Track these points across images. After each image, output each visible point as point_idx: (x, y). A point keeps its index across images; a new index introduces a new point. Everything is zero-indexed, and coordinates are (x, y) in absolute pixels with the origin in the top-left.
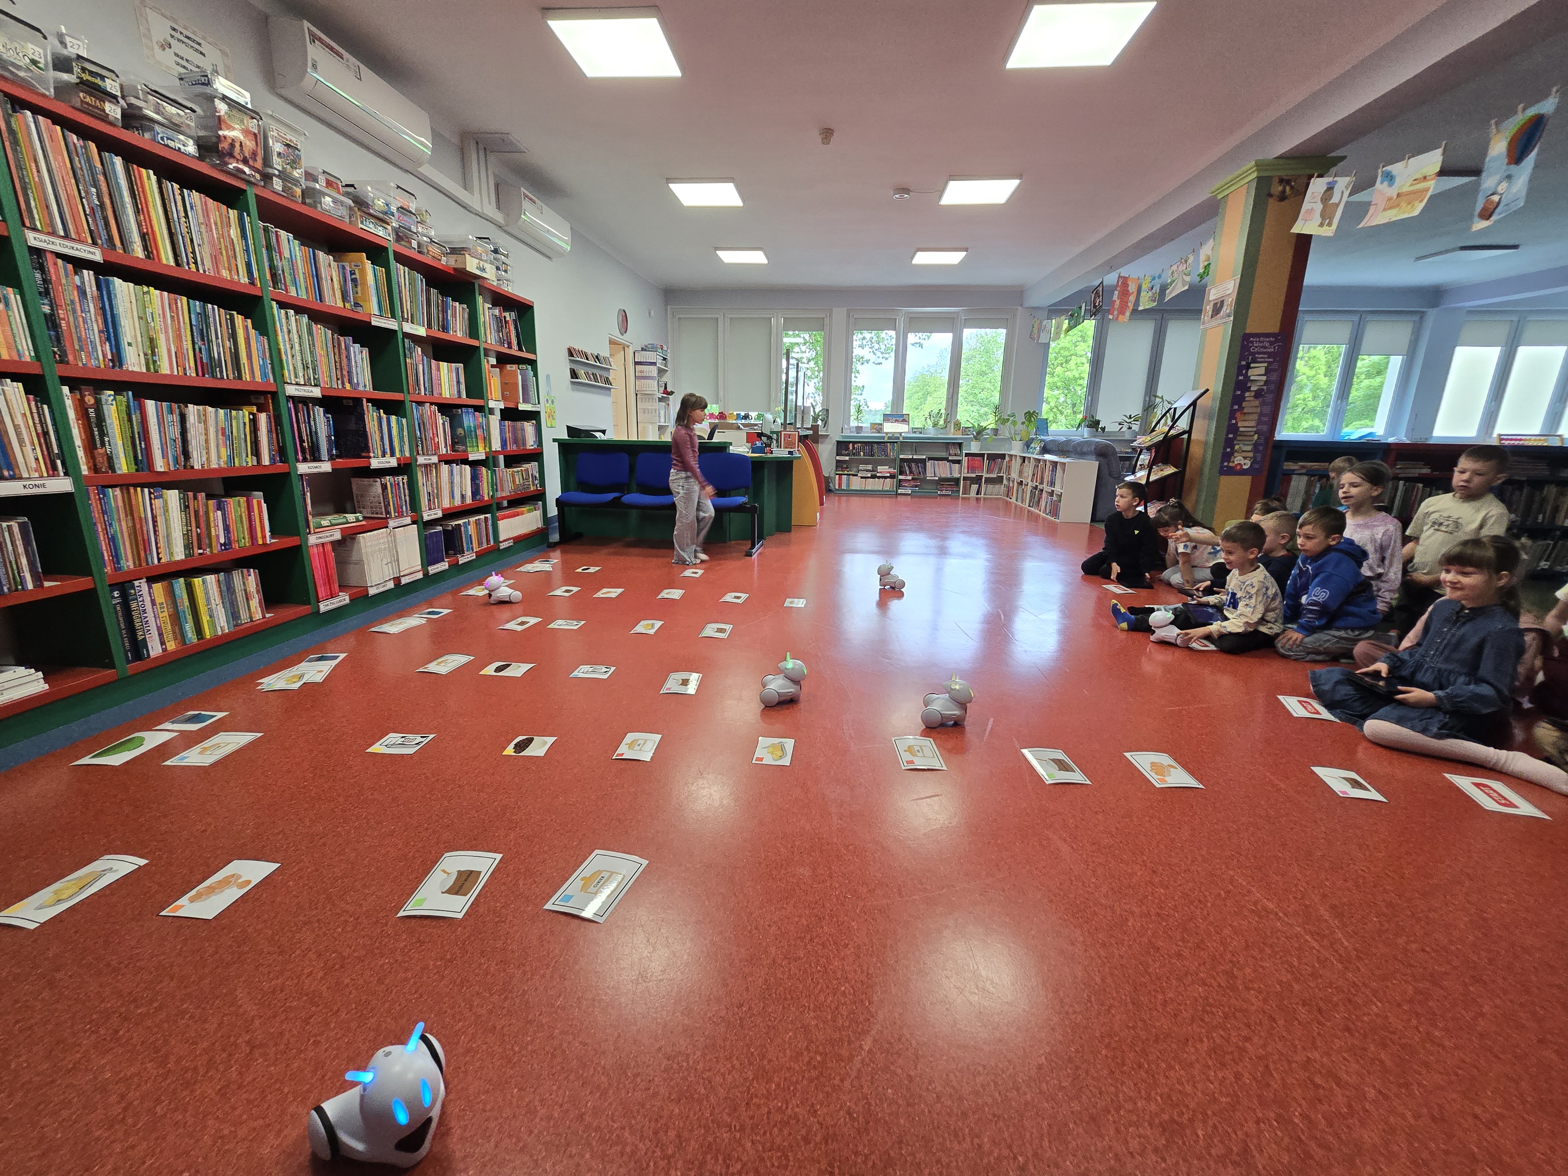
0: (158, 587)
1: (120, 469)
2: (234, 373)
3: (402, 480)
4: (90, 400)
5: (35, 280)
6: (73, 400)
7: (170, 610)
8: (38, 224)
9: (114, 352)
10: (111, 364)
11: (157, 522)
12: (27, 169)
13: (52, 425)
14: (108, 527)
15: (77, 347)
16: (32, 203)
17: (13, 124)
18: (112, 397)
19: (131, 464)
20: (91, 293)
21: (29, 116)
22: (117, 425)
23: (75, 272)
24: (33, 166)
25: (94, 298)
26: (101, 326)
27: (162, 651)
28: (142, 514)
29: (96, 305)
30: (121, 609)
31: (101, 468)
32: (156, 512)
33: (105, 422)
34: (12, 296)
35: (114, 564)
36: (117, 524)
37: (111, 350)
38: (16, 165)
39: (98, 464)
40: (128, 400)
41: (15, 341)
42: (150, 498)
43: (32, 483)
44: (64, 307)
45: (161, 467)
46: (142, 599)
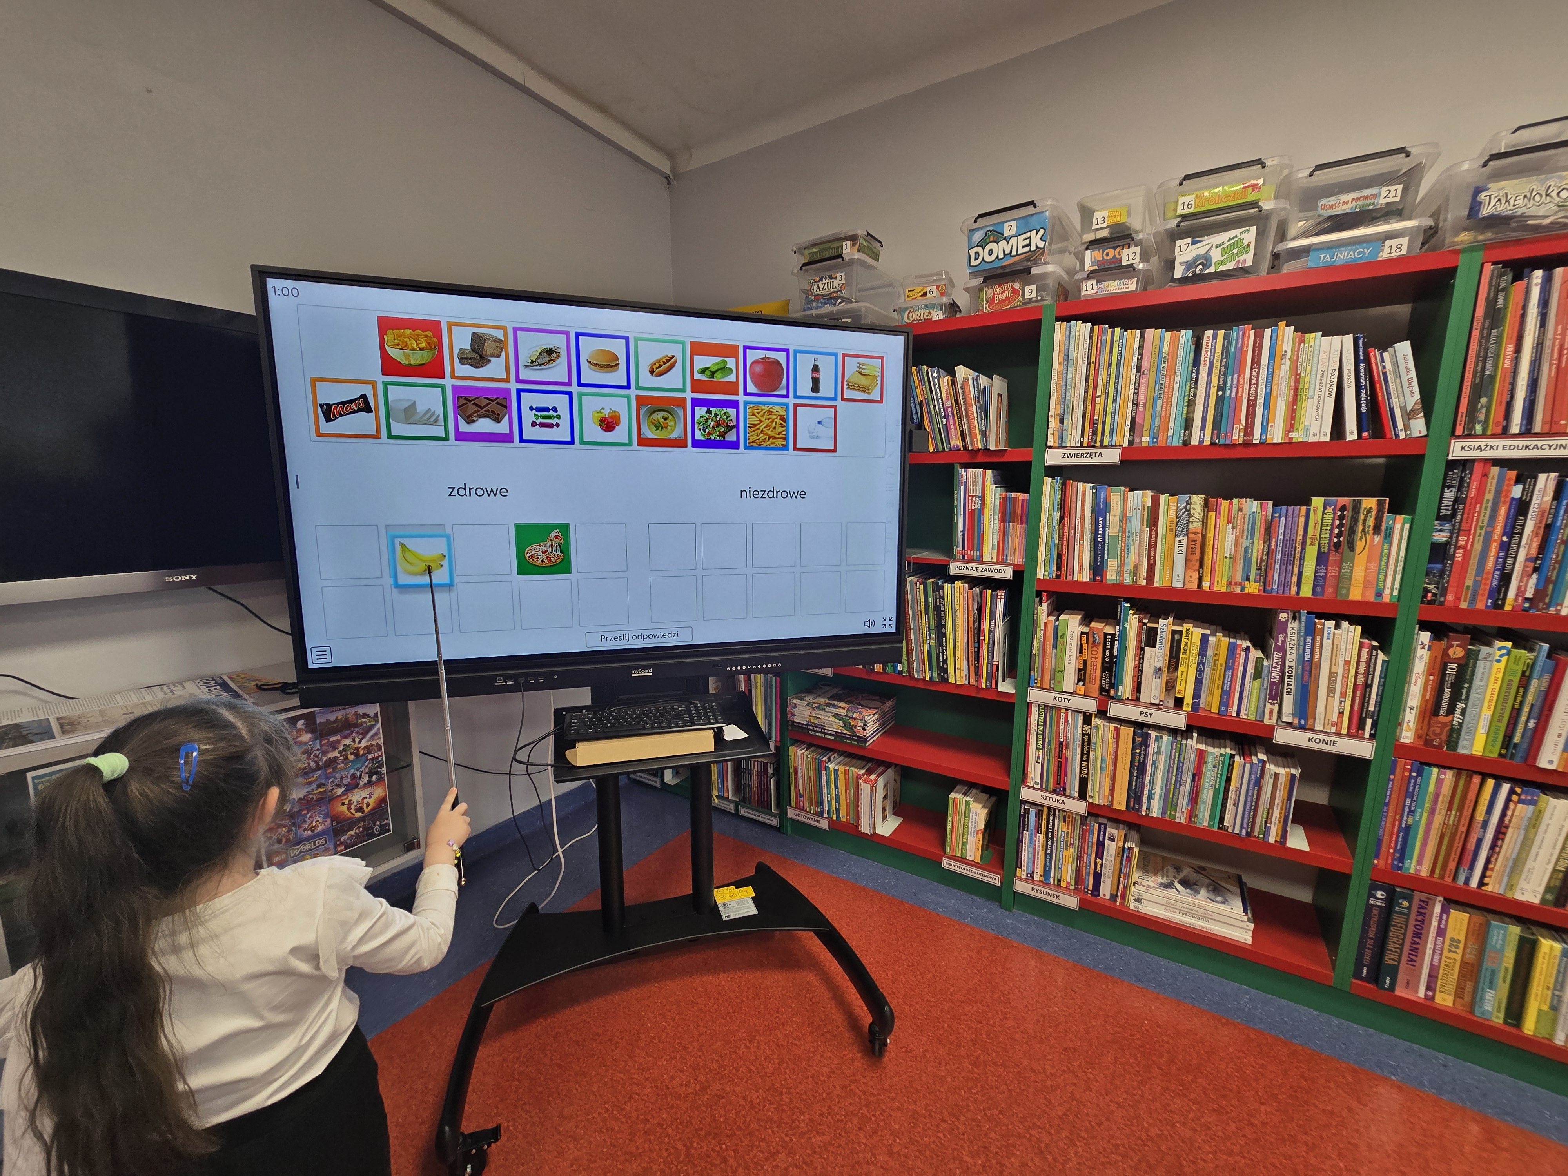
0: (1462, 918)
1: (1468, 748)
4: (1457, 652)
5: (1440, 502)
6: (1433, 648)
7: (1467, 956)
8: (1479, 428)
9: (1541, 587)
10: (1527, 605)
11: (1505, 834)
12: (1497, 356)
13: (1381, 678)
14: (1406, 813)
15: (1469, 582)
16: (1484, 400)
17: (1501, 300)
18: (1504, 651)
19: (1493, 745)
20: (1540, 505)
21: (1537, 277)
22: (1493, 690)
23: (1518, 480)
24: (1511, 348)
25: (1543, 512)
26: (1534, 551)
27: (1423, 996)
28: (1480, 816)
29: (1541, 522)
30: (1380, 915)
31: (1433, 740)
32: (1510, 821)
33: (1471, 683)
34: (1398, 526)
35: (1393, 859)
36: (1425, 815)
37: (1537, 585)
38: (1478, 357)
39: (1430, 734)
40: (1536, 658)
41: (1378, 579)
42: (1508, 800)
43: (1322, 737)
44: (1472, 532)
45: (1551, 762)
46: (1420, 918)
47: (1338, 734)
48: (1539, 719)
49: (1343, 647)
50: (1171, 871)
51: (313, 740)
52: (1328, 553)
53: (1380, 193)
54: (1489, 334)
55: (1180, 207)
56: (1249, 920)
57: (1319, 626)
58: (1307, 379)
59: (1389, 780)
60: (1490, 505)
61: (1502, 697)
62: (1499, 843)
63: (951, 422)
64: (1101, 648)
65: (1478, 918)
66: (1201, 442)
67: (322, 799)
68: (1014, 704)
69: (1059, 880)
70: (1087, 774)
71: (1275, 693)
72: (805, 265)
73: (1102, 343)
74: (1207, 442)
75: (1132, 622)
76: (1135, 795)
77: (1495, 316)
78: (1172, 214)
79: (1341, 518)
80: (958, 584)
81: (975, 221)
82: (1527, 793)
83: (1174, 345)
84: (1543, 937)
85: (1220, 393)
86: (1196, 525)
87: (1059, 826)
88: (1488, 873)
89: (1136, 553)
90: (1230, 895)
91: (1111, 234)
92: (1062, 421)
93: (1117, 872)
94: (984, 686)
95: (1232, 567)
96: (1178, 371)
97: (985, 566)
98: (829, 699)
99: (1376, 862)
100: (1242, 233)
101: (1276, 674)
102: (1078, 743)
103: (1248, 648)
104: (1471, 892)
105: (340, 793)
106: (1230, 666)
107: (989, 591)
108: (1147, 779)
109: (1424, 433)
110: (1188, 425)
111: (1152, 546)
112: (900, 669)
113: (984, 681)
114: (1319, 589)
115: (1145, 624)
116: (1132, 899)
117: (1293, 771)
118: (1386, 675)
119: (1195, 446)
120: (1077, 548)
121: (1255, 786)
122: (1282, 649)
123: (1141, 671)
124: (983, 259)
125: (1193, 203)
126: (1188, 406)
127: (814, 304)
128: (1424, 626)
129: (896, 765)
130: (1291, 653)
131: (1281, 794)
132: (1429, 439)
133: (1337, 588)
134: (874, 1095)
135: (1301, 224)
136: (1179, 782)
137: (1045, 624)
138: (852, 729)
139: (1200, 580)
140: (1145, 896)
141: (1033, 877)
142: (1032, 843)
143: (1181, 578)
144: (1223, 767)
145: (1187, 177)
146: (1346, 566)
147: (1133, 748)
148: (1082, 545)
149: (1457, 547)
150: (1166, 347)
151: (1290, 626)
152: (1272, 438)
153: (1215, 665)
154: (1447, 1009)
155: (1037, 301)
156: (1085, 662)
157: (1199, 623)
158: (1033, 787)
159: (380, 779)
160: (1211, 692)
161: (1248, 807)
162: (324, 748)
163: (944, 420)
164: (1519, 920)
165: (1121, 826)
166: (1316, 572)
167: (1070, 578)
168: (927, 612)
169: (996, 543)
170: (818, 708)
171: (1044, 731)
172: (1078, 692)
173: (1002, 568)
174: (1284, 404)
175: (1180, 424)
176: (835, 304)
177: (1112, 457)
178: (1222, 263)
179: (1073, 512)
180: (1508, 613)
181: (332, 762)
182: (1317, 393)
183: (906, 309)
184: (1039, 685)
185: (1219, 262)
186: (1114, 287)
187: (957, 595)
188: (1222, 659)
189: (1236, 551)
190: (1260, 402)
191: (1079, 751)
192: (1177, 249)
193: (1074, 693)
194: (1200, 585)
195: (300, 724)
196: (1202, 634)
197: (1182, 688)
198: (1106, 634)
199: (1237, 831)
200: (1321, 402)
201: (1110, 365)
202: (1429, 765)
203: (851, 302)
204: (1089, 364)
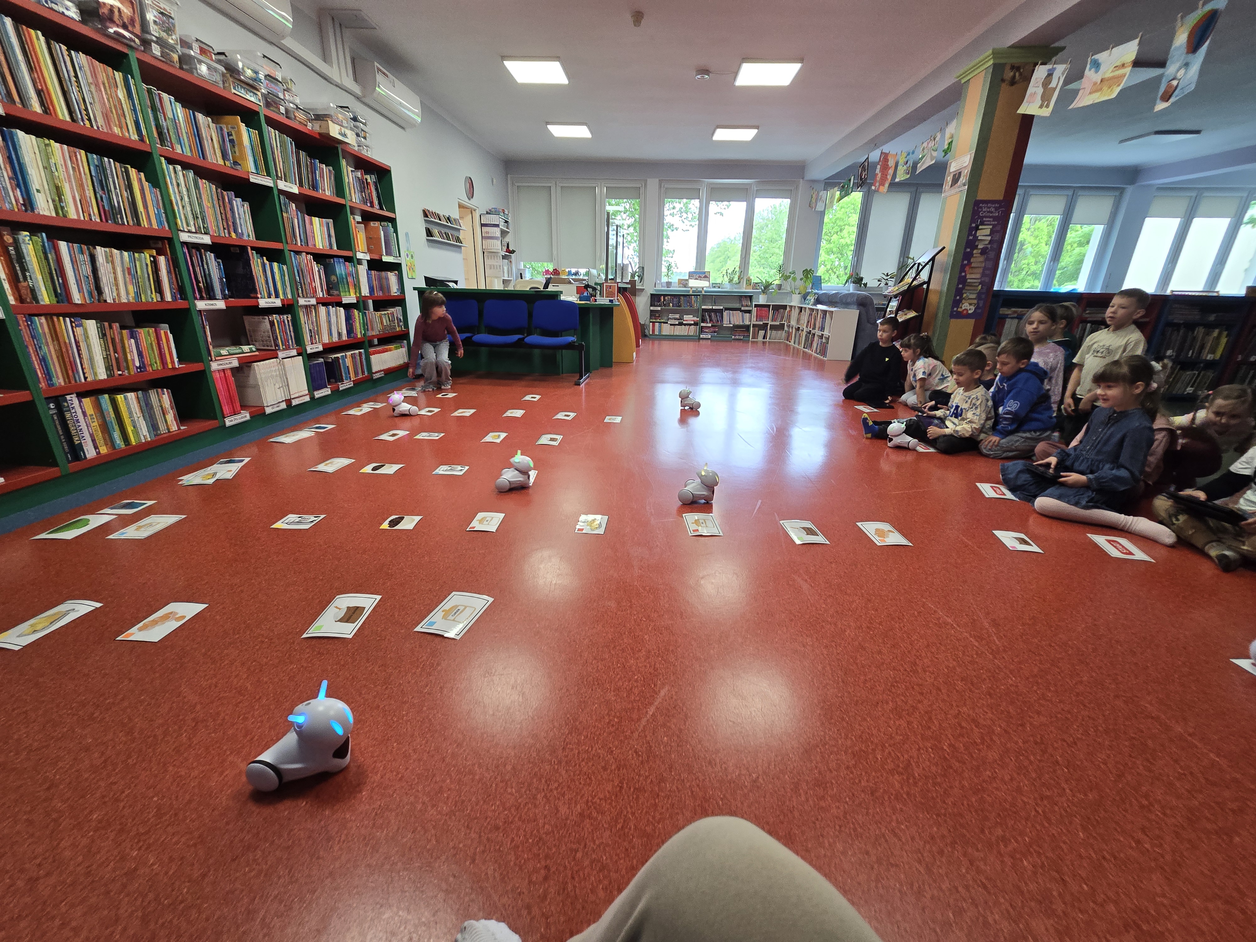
0: (87, 401)
1: (43, 300)
2: (133, 220)
3: (287, 318)
4: (9, 239)
7: (99, 420)
11: (80, 346)
14: (38, 349)
18: (28, 237)
19: (51, 296)
22: (35, 262)
27: (96, 453)
28: (66, 339)
30: (58, 418)
31: (25, 299)
32: (78, 339)
33: (24, 258)
35: (47, 381)
36: (46, 347)
39: (22, 295)
40: (43, 240)
42: (72, 327)
45: (77, 300)
46: (74, 411)
48: (62, 277)
59: (20, 330)
61: (40, 264)
62: (80, 351)
65: (93, 398)
82: (76, 321)
84: (116, 396)
88: (85, 372)
99: (40, 386)
104: (85, 385)
154: (107, 454)
164: (106, 391)
202: (32, 316)
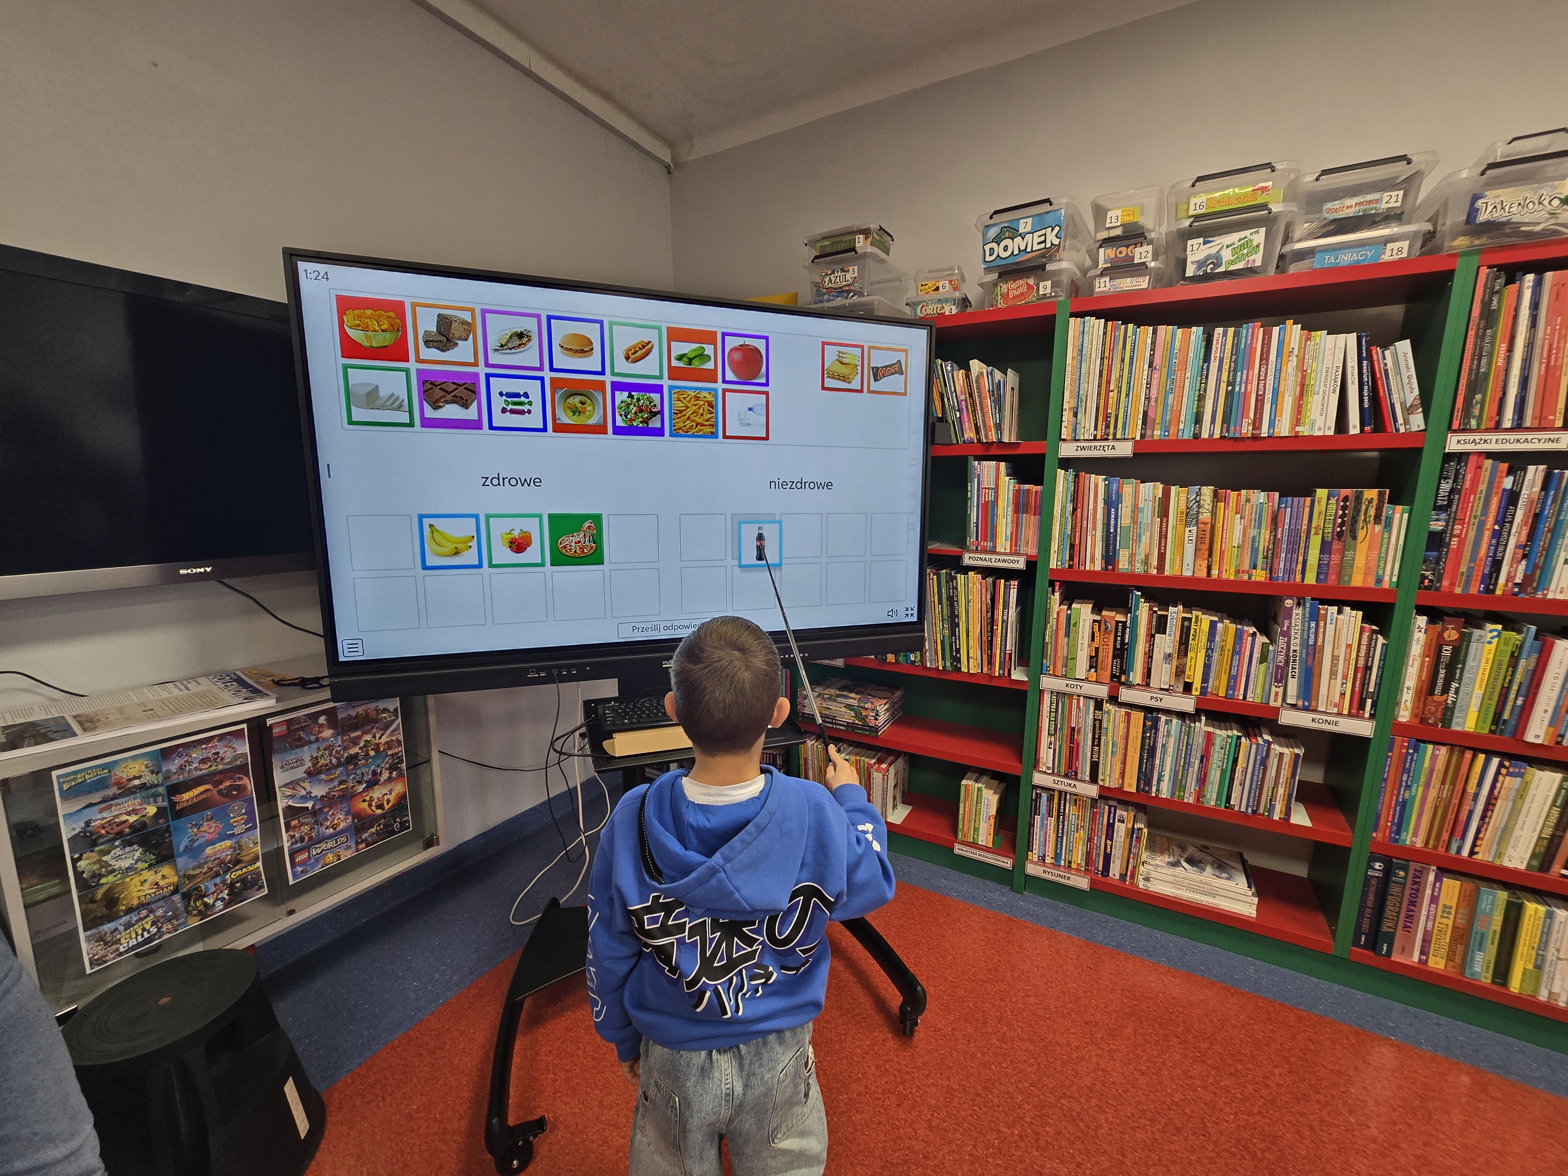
0: (1453, 885)
1: (1461, 724)
4: (1452, 634)
5: (1437, 493)
6: (1429, 633)
7: (1459, 921)
8: (1473, 423)
9: (1529, 573)
10: (1516, 590)
11: (1494, 805)
12: (1491, 355)
13: (1380, 660)
14: (1403, 788)
15: (1463, 569)
16: (1478, 397)
17: (1495, 302)
18: (1495, 633)
19: (1484, 722)
20: (1529, 495)
21: (1529, 281)
22: (1485, 669)
23: (1509, 472)
24: (1504, 347)
25: (1532, 502)
26: (1523, 539)
27: (1417, 961)
28: (1471, 789)
29: (1530, 512)
30: (1378, 884)
31: (1429, 718)
32: (1499, 793)
33: (1464, 663)
34: (1397, 516)
35: (1391, 832)
36: (1421, 789)
37: (1526, 570)
38: (1473, 355)
39: (1426, 713)
40: (1524, 639)
41: (1379, 566)
42: (1498, 773)
43: (1325, 718)
44: (1467, 521)
45: (1537, 736)
46: (1415, 887)
47: (1339, 714)
48: (1526, 697)
49: (1345, 630)
50: (1177, 851)
51: (335, 735)
52: (1332, 542)
53: (1382, 199)
54: (1484, 334)
55: (1192, 207)
56: (1253, 895)
57: (1322, 612)
58: (1313, 375)
59: (1388, 757)
60: (1483, 495)
61: (1493, 676)
62: (1489, 814)
63: (965, 415)
64: (1112, 635)
65: (1470, 885)
66: (1211, 435)
67: (343, 796)
68: (1026, 691)
69: (1070, 862)
70: (1098, 758)
71: (1280, 676)
72: (816, 257)
73: (1115, 338)
74: (1217, 435)
75: (1144, 611)
76: (1145, 777)
77: (1489, 317)
78: (1183, 214)
79: (1344, 508)
80: (971, 574)
81: (991, 218)
82: (1515, 767)
83: (1186, 341)
84: (1528, 901)
85: (1230, 388)
86: (1205, 516)
87: (1071, 810)
88: (1479, 842)
89: (1147, 544)
90: (1234, 871)
91: (1123, 233)
92: (1075, 415)
93: (1126, 853)
94: (997, 674)
95: (1240, 556)
96: (1189, 366)
97: (998, 557)
98: (839, 690)
99: (1374, 835)
100: (1251, 234)
101: (1281, 658)
102: (1090, 728)
103: (1254, 634)
104: (1463, 861)
105: (361, 790)
106: (1237, 651)
107: (1002, 581)
108: (1157, 762)
109: (1423, 427)
110: (1198, 419)
111: (1163, 536)
112: (913, 659)
113: (997, 669)
114: (1322, 577)
115: (1155, 612)
116: (1140, 878)
117: (1297, 751)
118: (1385, 657)
119: (1205, 439)
120: (1089, 538)
121: (1261, 765)
122: (1287, 634)
123: (1152, 657)
124: (998, 255)
125: (1204, 204)
126: (1198, 400)
127: (826, 296)
128: (1421, 610)
129: (906, 753)
130: (1296, 638)
131: (1285, 773)
132: (1427, 433)
133: (1339, 575)
134: (908, 1073)
135: (1306, 225)
136: (1188, 764)
137: (1058, 613)
138: (864, 719)
139: (1209, 568)
140: (1153, 874)
141: (1044, 860)
142: (1043, 826)
143: (1191, 567)
144: (1230, 748)
145: (1200, 179)
146: (1349, 554)
147: (1144, 732)
148: (1094, 536)
149: (1452, 536)
150: (1177, 344)
151: (1294, 612)
152: (1280, 432)
153: (1222, 650)
154: (1440, 972)
155: (1051, 297)
156: (1097, 649)
157: (1205, 611)
158: (1045, 772)
159: (400, 775)
160: (1218, 677)
161: (1254, 786)
162: (347, 743)
163: (958, 413)
164: (1506, 886)
165: (1130, 808)
166: (1320, 560)
167: (1082, 568)
168: (940, 602)
169: (1009, 534)
170: (829, 699)
171: (1056, 717)
172: (1090, 679)
173: (1015, 559)
174: (1291, 398)
175: (1191, 418)
176: (847, 298)
177: (1125, 449)
178: (1232, 262)
179: (1086, 503)
180: (1499, 597)
181: (353, 759)
182: (1322, 388)
183: (918, 303)
184: (1051, 672)
185: (1229, 261)
186: (1127, 284)
187: (971, 585)
188: (1229, 645)
189: (1243, 541)
190: (1268, 396)
191: (1090, 736)
192: (1189, 248)
193: (1086, 680)
194: (1209, 574)
195: (322, 720)
196: (1211, 621)
197: (1191, 673)
198: (1118, 622)
199: (1243, 809)
200: (1326, 398)
201: (1123, 360)
202: (1424, 742)
203: (864, 296)
204: (1102, 359)
